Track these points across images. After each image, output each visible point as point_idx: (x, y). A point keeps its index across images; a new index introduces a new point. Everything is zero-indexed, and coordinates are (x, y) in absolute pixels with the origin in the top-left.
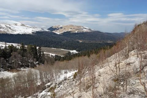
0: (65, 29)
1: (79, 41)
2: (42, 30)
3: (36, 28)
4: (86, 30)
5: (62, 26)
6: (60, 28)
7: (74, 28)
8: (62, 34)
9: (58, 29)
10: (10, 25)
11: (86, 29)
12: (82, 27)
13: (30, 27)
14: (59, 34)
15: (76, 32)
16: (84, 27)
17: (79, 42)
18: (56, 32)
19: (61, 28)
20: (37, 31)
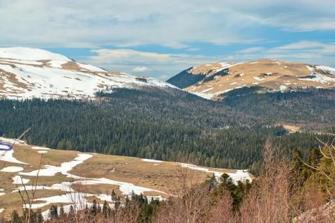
0: (238, 76)
1: (287, 127)
2: (142, 83)
3: (118, 74)
4: (329, 79)
5: (229, 66)
6: (218, 74)
7: (275, 74)
8: (222, 98)
9: (211, 78)
10: (13, 66)
11: (327, 73)
12: (311, 69)
13: (95, 73)
14: (209, 97)
15: (283, 88)
16: (318, 68)
17: (285, 131)
18: (200, 90)
19: (224, 73)
20: (121, 86)
